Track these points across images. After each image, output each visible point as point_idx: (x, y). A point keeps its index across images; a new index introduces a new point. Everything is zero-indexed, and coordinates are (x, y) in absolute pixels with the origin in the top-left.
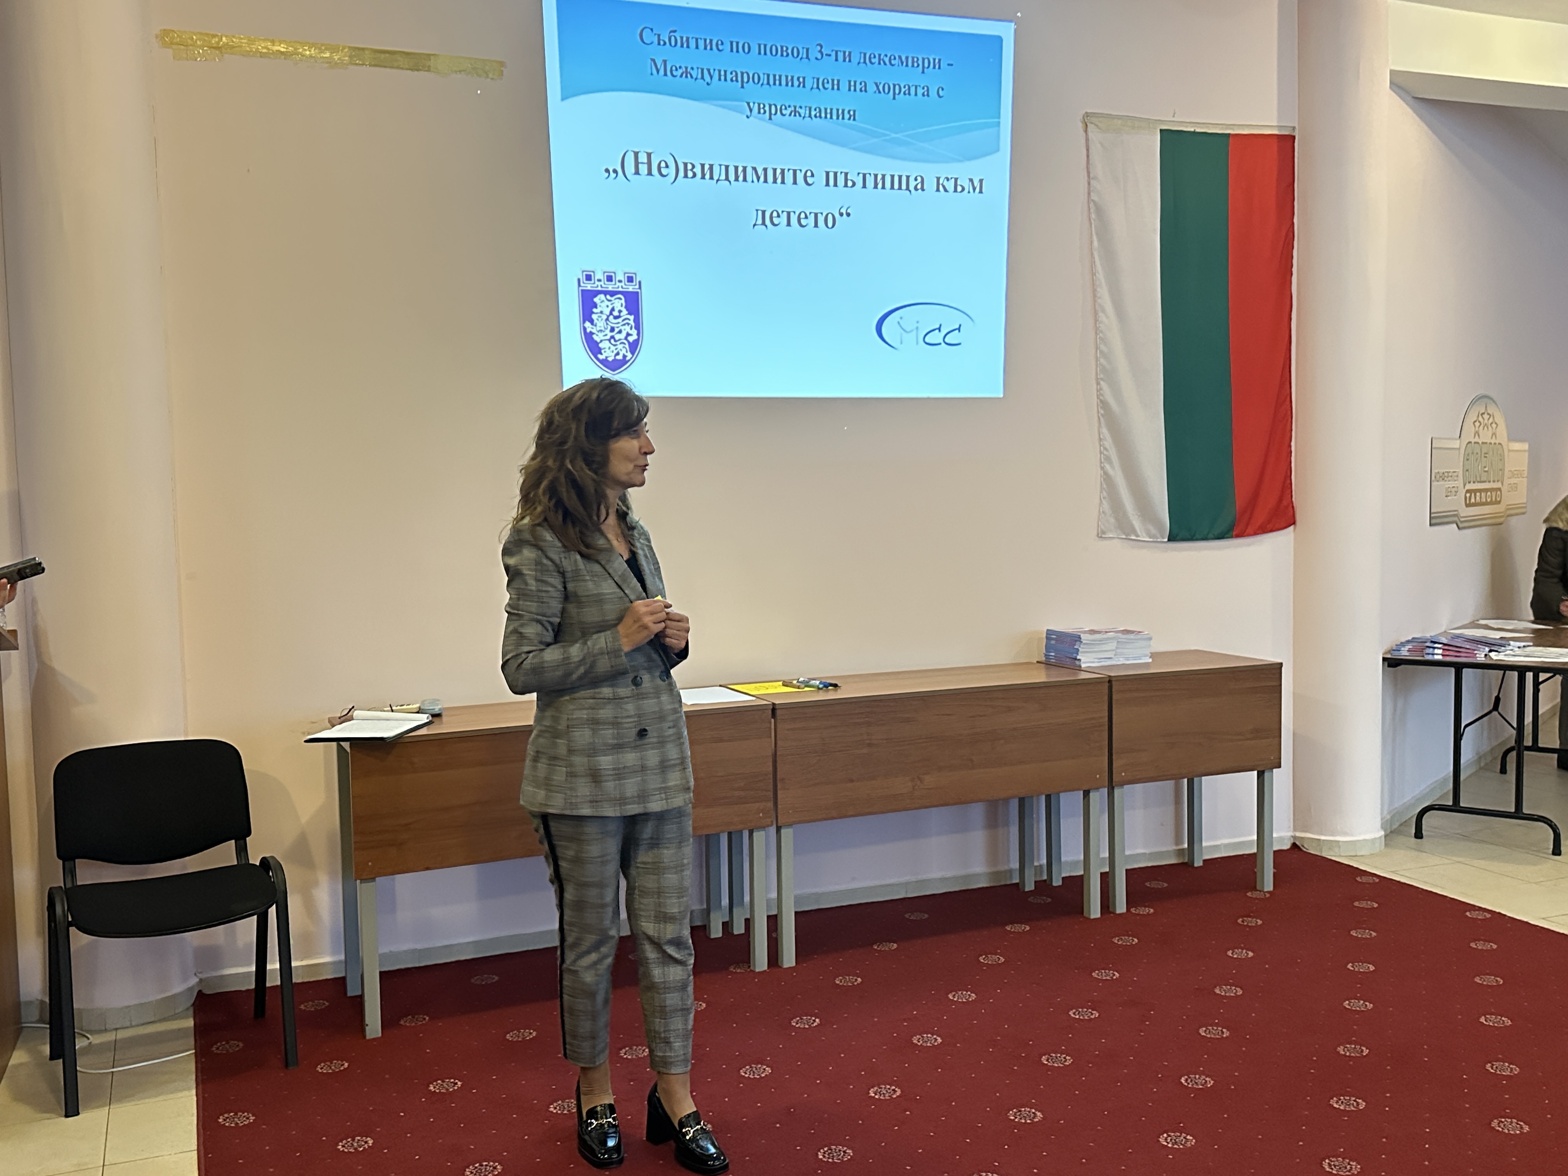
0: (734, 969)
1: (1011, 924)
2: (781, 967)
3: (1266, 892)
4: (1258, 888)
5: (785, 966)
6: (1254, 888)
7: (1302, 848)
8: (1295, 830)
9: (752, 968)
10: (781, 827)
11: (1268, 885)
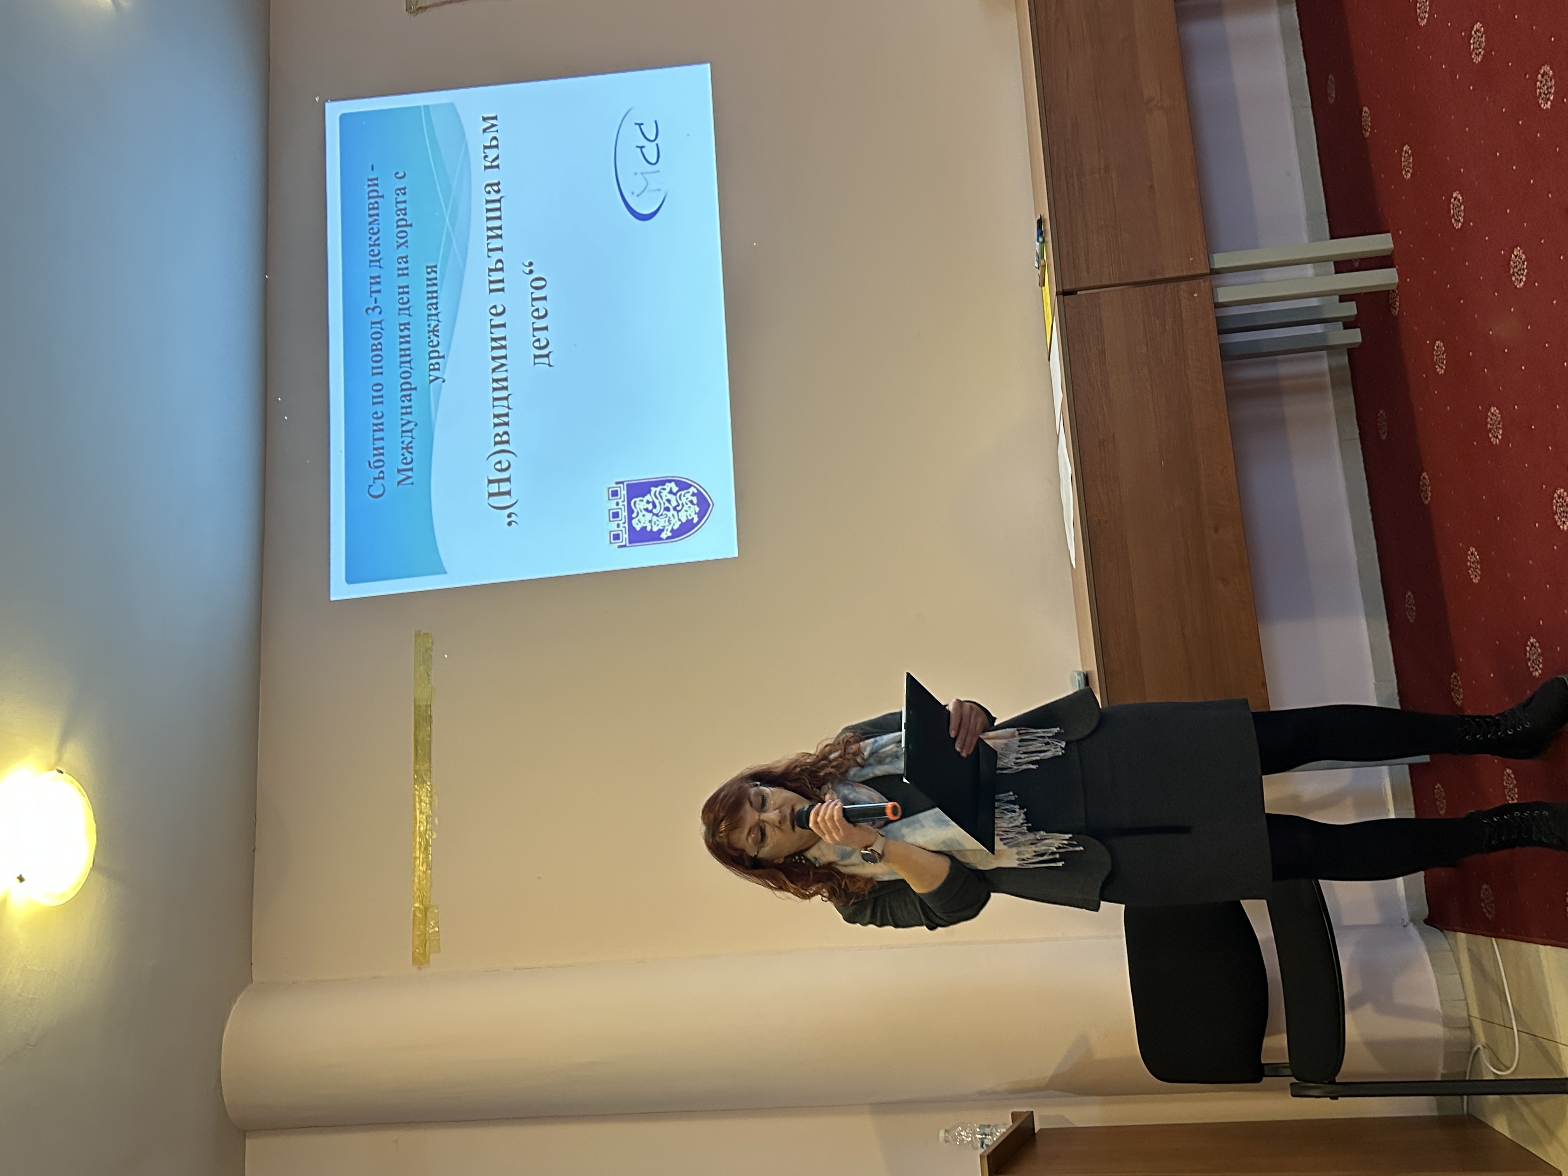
0: (1396, 309)
2: (1393, 252)
5: (1392, 246)
9: (1394, 287)
10: (1211, 270)
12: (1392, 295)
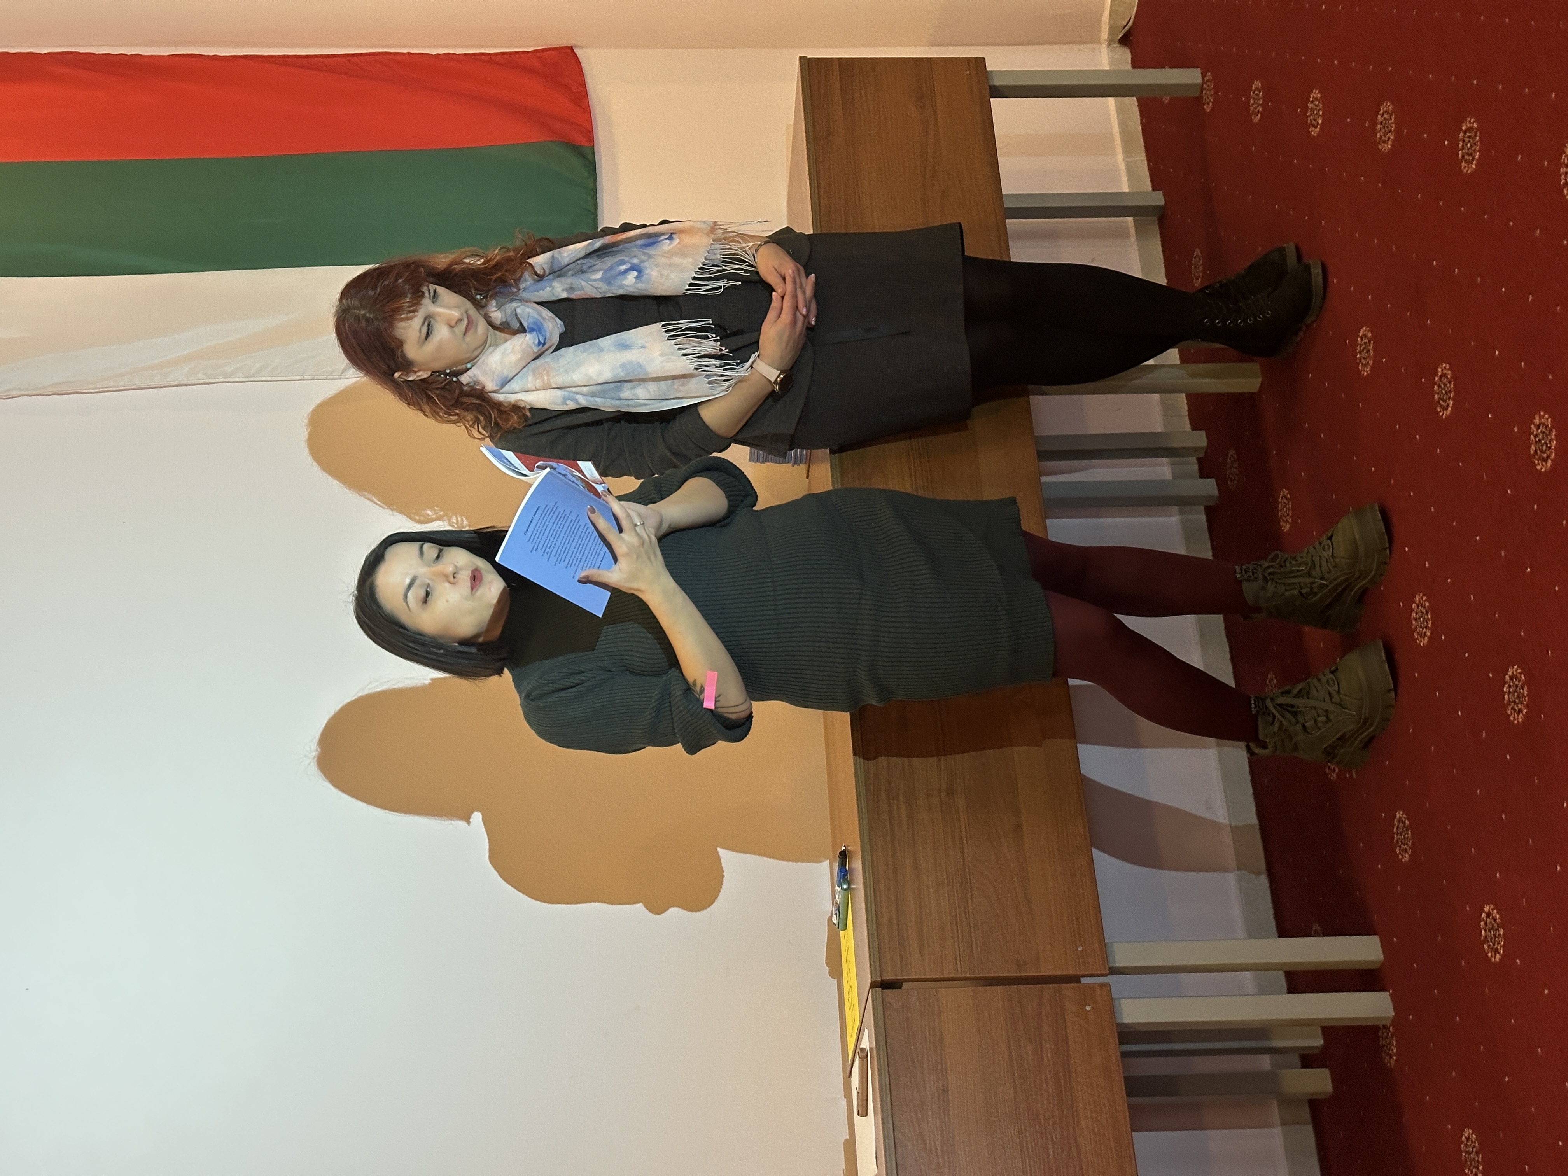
0: (1391, 1057)
1: (1279, 522)
2: (1383, 964)
3: (1203, 79)
4: (1197, 94)
5: (1381, 957)
6: (1198, 100)
7: (1127, 28)
8: (1096, 41)
9: (1388, 1023)
10: (1110, 968)
11: (1191, 76)
12: (1383, 1033)
